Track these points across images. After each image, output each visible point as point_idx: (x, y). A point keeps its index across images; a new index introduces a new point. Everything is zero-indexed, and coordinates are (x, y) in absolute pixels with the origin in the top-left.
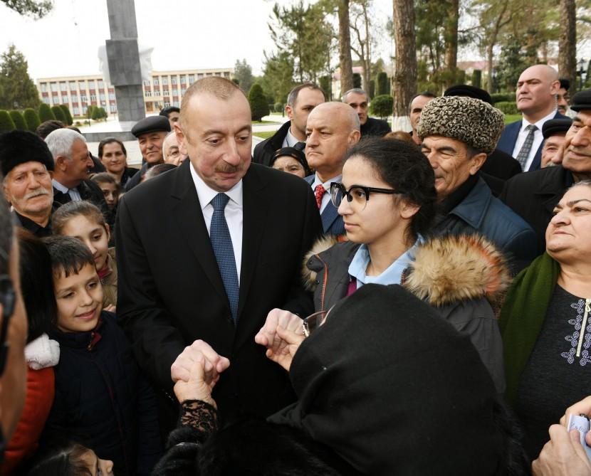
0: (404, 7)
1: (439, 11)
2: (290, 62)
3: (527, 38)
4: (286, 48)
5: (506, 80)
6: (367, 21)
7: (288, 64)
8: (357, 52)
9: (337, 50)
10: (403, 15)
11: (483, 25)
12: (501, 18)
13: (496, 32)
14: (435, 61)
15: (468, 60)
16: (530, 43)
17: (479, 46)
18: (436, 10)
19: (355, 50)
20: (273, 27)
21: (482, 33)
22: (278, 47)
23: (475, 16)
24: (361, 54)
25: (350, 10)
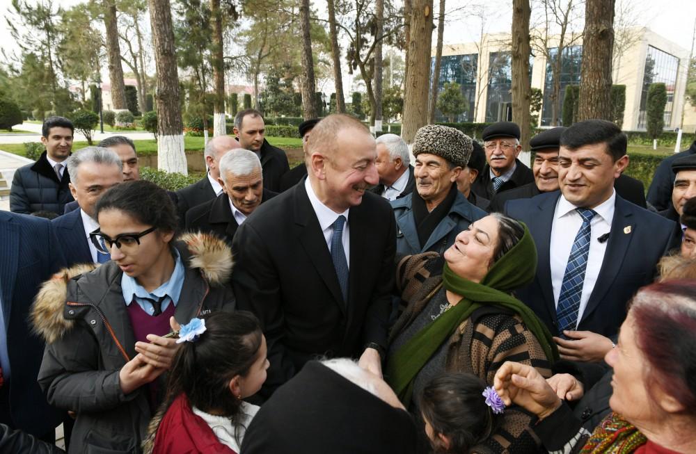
0: (161, 26)
1: (202, 35)
2: (37, 65)
3: (283, 72)
4: (31, 49)
5: (270, 105)
6: (139, 34)
7: (34, 67)
8: (129, 64)
9: (107, 59)
10: (161, 33)
11: (248, 55)
12: (261, 51)
13: (259, 63)
14: (202, 83)
15: (239, 85)
16: (286, 75)
17: (247, 73)
18: (199, 34)
19: (127, 62)
20: (12, 22)
21: (248, 63)
22: (21, 46)
23: (241, 45)
24: (134, 66)
25: (118, 20)
